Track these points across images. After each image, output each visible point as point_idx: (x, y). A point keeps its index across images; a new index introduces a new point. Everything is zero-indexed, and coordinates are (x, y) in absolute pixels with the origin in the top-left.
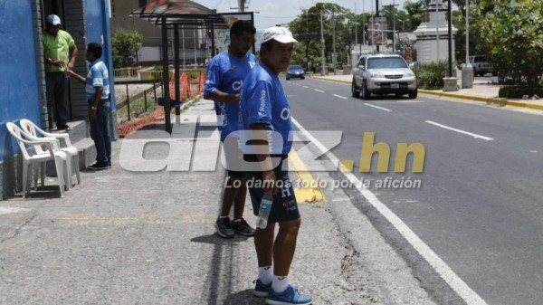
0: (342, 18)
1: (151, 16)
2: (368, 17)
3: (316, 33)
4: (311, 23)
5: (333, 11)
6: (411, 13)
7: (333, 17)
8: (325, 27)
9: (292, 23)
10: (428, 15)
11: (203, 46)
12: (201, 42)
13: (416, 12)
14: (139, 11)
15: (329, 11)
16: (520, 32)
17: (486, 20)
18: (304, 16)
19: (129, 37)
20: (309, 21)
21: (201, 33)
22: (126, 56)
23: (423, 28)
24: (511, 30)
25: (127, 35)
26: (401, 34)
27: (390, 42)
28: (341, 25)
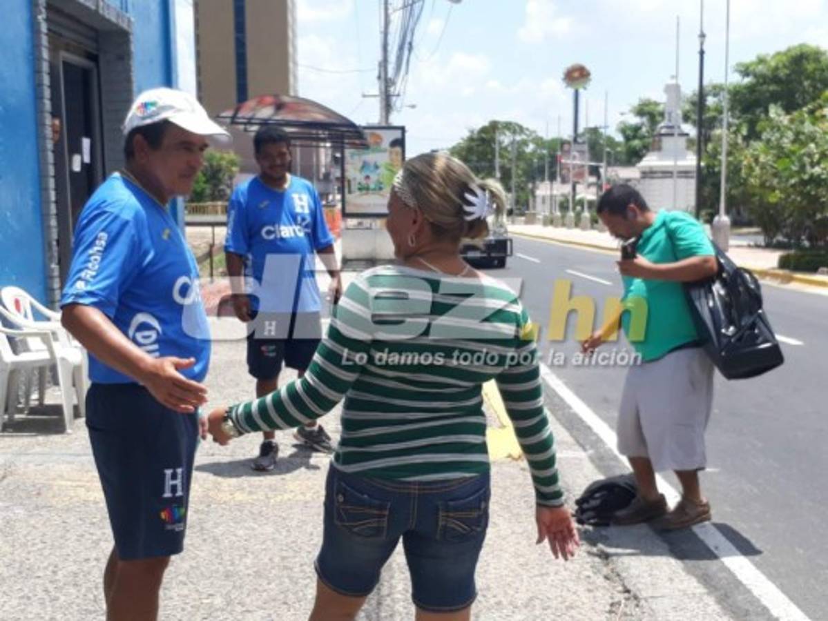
0: (525, 143)
1: (250, 122)
2: (563, 143)
3: (487, 164)
4: (481, 149)
5: (514, 132)
6: (628, 139)
7: (512, 143)
8: (502, 156)
9: (454, 148)
10: (660, 141)
11: (327, 176)
12: (323, 170)
13: (635, 137)
14: (229, 113)
15: (508, 133)
16: (817, 170)
17: (749, 152)
18: (471, 139)
19: (222, 158)
20: (478, 146)
21: (324, 154)
22: (216, 186)
23: (651, 161)
24: (803, 167)
25: (218, 155)
26: (610, 169)
27: (593, 179)
28: (524, 152)
